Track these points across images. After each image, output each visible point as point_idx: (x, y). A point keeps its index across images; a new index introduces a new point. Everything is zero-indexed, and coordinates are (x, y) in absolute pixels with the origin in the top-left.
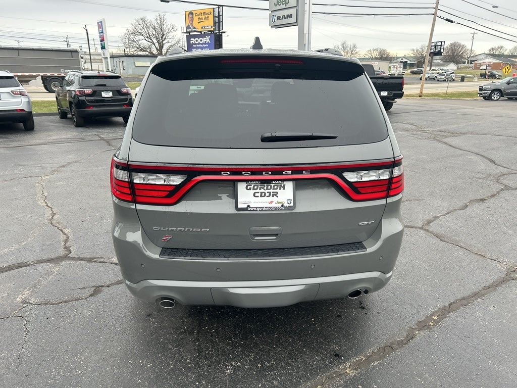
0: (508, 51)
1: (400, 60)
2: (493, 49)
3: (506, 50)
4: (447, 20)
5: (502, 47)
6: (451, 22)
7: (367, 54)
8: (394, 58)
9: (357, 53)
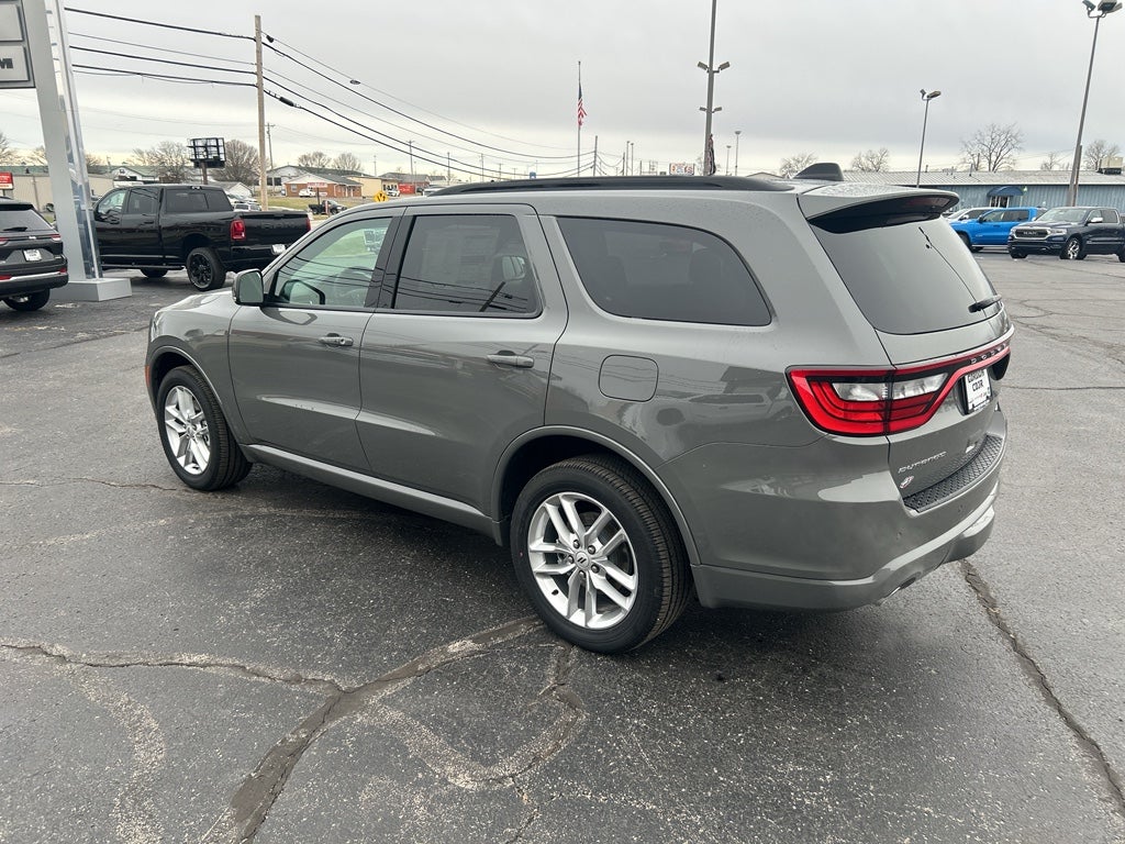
0: (332, 162)
1: (117, 172)
2: (305, 157)
3: (329, 160)
4: (282, 100)
5: (321, 155)
6: (291, 104)
7: (36, 156)
8: (105, 167)
9: (9, 154)
